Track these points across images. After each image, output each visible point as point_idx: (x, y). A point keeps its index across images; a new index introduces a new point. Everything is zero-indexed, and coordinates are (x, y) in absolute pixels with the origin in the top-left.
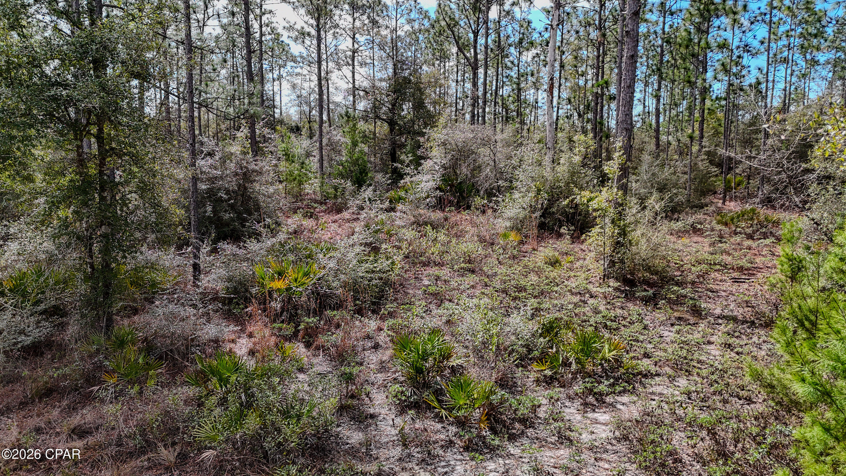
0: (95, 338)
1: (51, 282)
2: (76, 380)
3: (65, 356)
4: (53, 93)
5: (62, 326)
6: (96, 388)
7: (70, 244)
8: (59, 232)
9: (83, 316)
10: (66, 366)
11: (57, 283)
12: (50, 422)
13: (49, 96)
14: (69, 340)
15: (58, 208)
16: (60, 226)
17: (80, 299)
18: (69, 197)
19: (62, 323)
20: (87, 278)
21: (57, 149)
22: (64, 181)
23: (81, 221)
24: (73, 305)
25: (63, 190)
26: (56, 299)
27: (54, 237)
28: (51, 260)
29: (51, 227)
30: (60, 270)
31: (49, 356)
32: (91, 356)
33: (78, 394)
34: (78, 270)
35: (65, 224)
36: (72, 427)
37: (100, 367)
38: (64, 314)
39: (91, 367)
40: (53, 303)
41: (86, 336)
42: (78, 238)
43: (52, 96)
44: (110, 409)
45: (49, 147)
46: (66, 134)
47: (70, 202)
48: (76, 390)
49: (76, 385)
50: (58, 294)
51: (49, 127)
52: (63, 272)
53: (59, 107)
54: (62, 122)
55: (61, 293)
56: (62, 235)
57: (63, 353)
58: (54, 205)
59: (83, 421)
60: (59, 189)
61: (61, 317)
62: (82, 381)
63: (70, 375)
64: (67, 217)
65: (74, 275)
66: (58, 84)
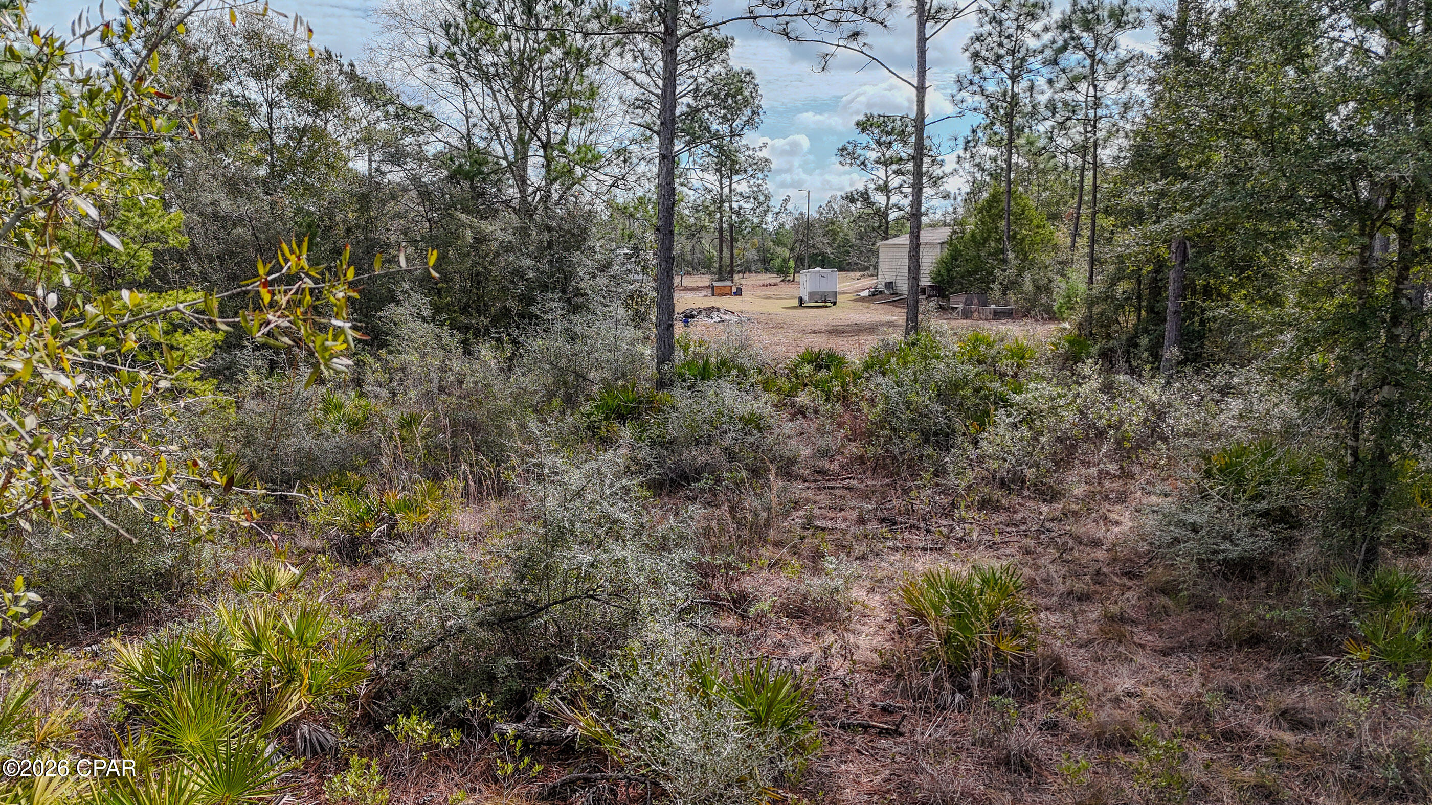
0: (1339, 573)
1: (1283, 468)
2: (1300, 635)
3: (1287, 591)
4: (1334, 158)
5: (1291, 543)
6: (1331, 659)
7: (1324, 410)
8: (1309, 388)
9: (1326, 534)
10: (1286, 608)
11: (1292, 471)
12: (1248, 687)
13: (1328, 165)
14: (1298, 568)
15: (1313, 349)
16: (1311, 380)
17: (1327, 505)
18: (1335, 333)
19: (1291, 538)
20: (1344, 472)
21: (1326, 252)
22: (1329, 306)
23: (1348, 373)
24: (1313, 514)
25: (1326, 321)
26: (1288, 497)
27: (1299, 396)
28: (1289, 431)
29: (1297, 380)
30: (1301, 452)
31: (1263, 585)
32: (1330, 603)
33: (1300, 659)
34: (1329, 456)
35: (1320, 376)
36: (1283, 706)
37: (1343, 626)
38: (1297, 525)
39: (1328, 622)
40: (1281, 503)
41: (1326, 568)
42: (1339, 403)
43: (1333, 163)
44: (1349, 700)
45: (1315, 249)
46: (1345, 227)
47: (1335, 342)
48: (1298, 651)
49: (1299, 643)
50: (1291, 490)
51: (1320, 216)
52: (1305, 454)
53: (1341, 181)
54: (1343, 207)
55: (1297, 489)
56: (1313, 394)
57: (1284, 585)
58: (1308, 344)
59: (1301, 705)
60: (1319, 318)
61: (1292, 528)
62: (1308, 640)
63: (1291, 624)
64: (1325, 366)
65: (1322, 464)
66: (1347, 143)
